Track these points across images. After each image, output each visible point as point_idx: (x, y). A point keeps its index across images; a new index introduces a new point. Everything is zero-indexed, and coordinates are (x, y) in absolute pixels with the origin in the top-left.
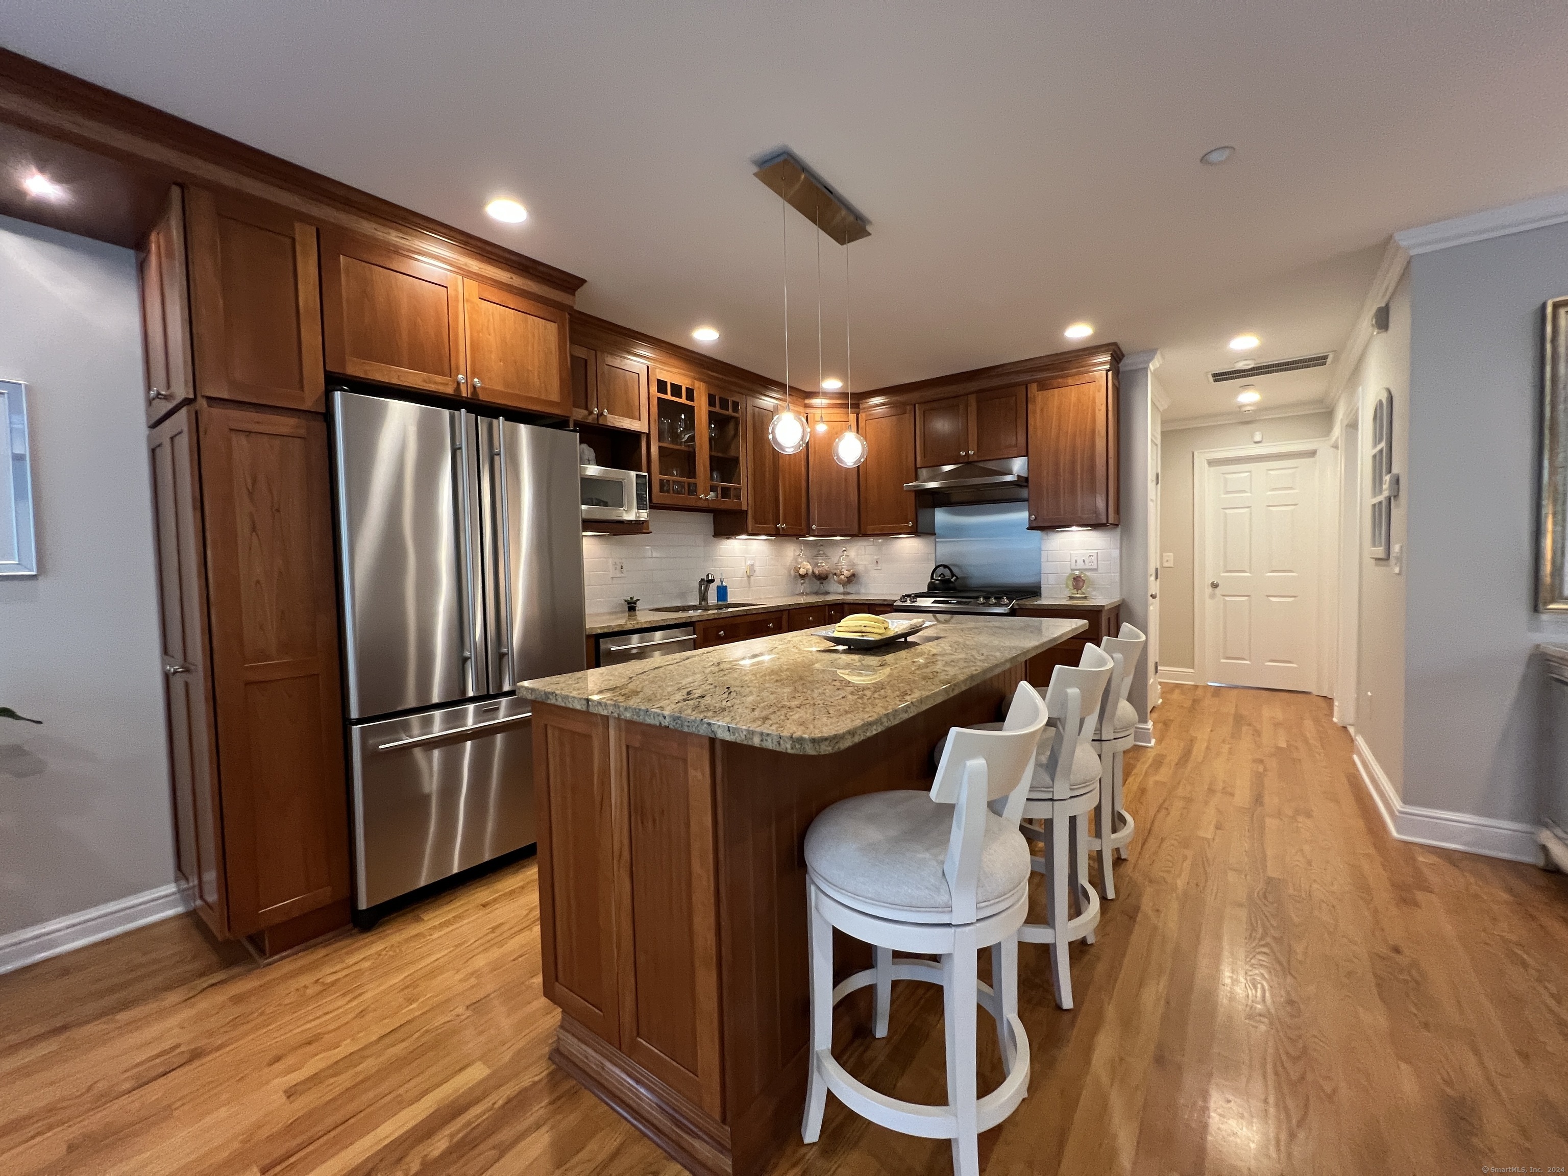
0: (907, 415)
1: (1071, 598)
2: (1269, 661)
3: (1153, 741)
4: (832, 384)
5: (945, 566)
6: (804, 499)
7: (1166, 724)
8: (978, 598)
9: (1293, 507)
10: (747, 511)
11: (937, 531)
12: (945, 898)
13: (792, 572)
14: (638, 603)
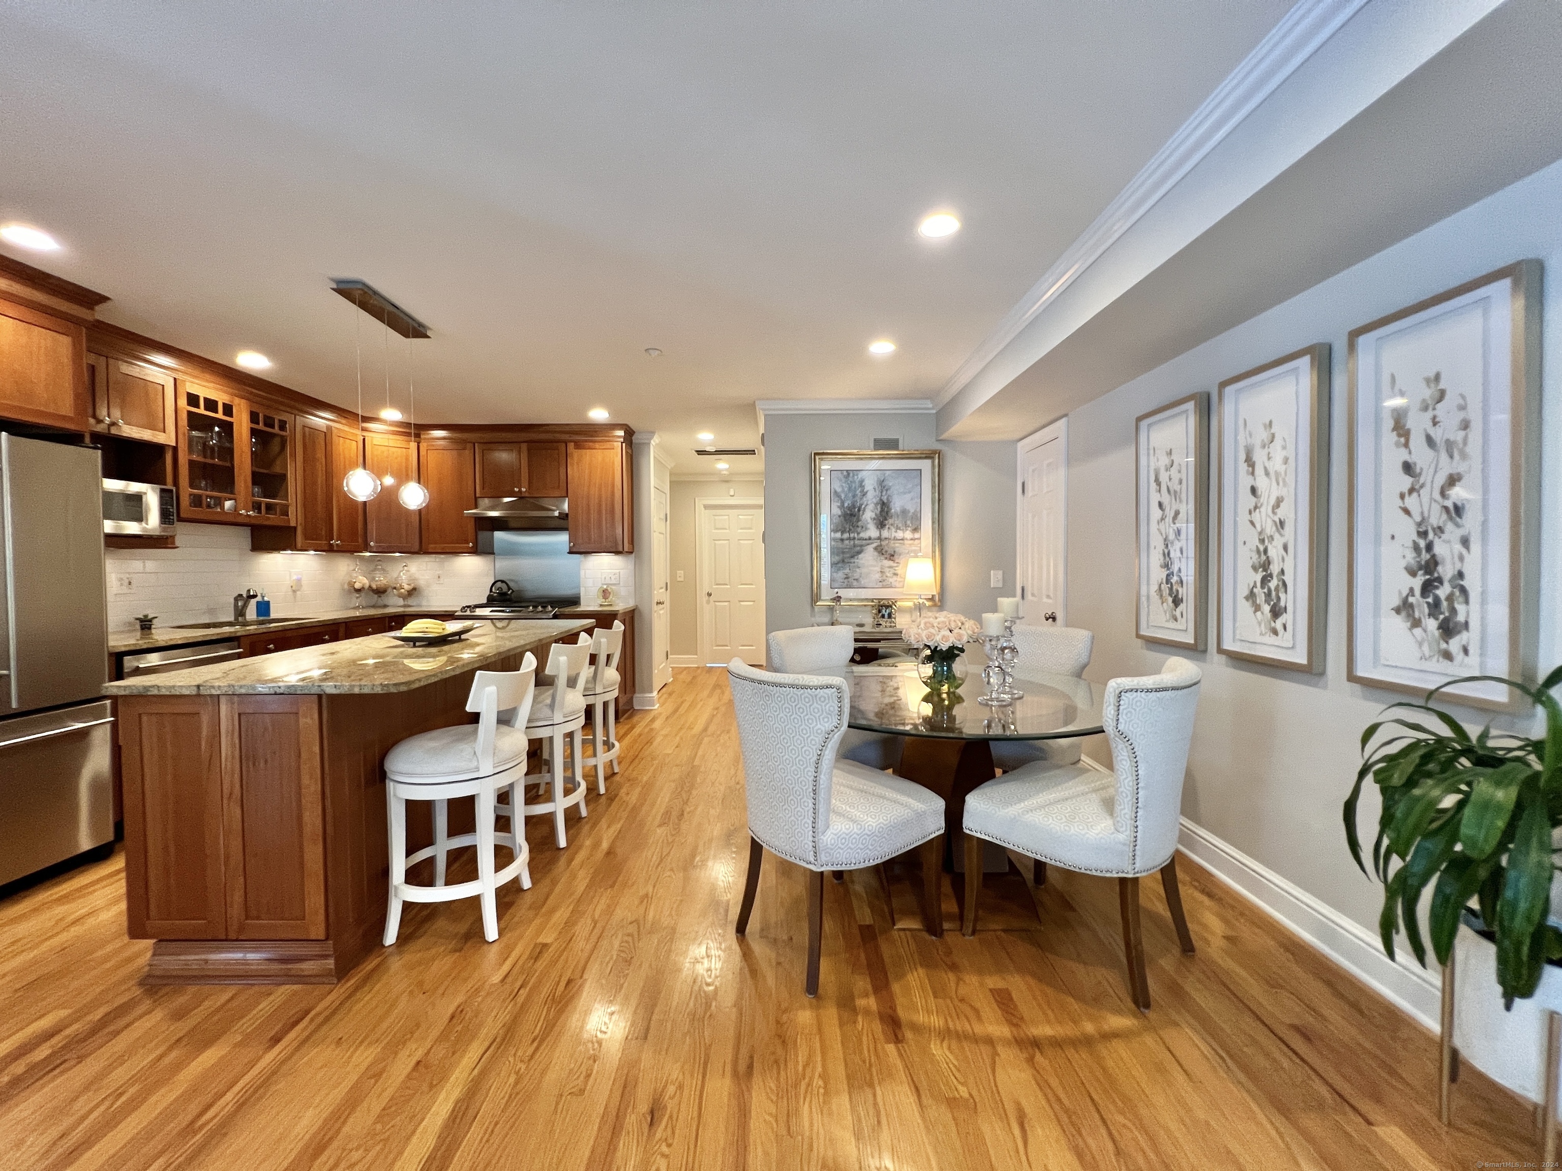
0: (467, 452)
1: (601, 605)
2: (742, 645)
3: (657, 705)
4: (391, 414)
5: (503, 581)
6: (360, 518)
7: (670, 694)
8: (528, 607)
9: (752, 542)
10: (295, 528)
11: (495, 550)
13: (346, 586)
14: (154, 621)
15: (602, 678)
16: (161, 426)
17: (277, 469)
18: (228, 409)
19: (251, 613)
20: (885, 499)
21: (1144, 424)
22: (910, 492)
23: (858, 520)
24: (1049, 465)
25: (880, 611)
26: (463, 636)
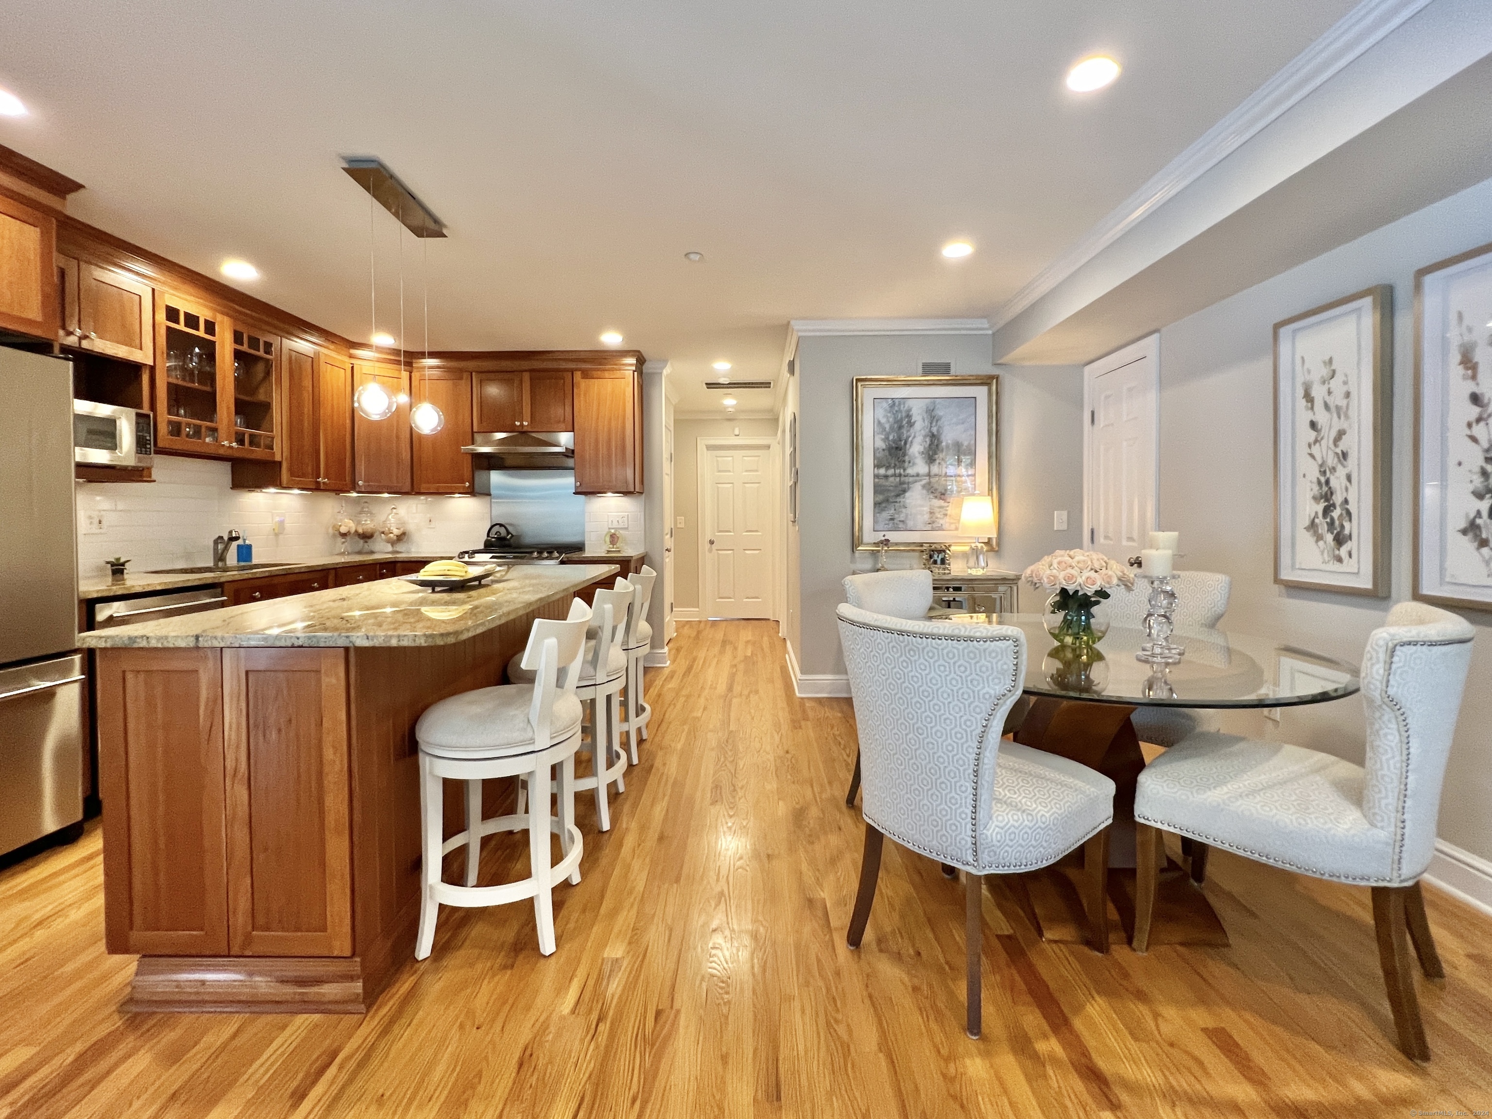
0: (464, 381)
1: (609, 552)
2: (747, 598)
3: (669, 662)
4: (383, 339)
5: (501, 525)
6: (348, 454)
7: (678, 650)
8: (532, 553)
9: (757, 485)
10: (280, 463)
11: (492, 492)
13: (331, 531)
14: (127, 565)
15: (636, 631)
16: (138, 341)
17: (261, 397)
18: (210, 327)
19: (232, 558)
20: (934, 430)
21: (1284, 331)
22: (963, 423)
23: (904, 455)
24: (1130, 390)
25: (931, 557)
26: (483, 582)
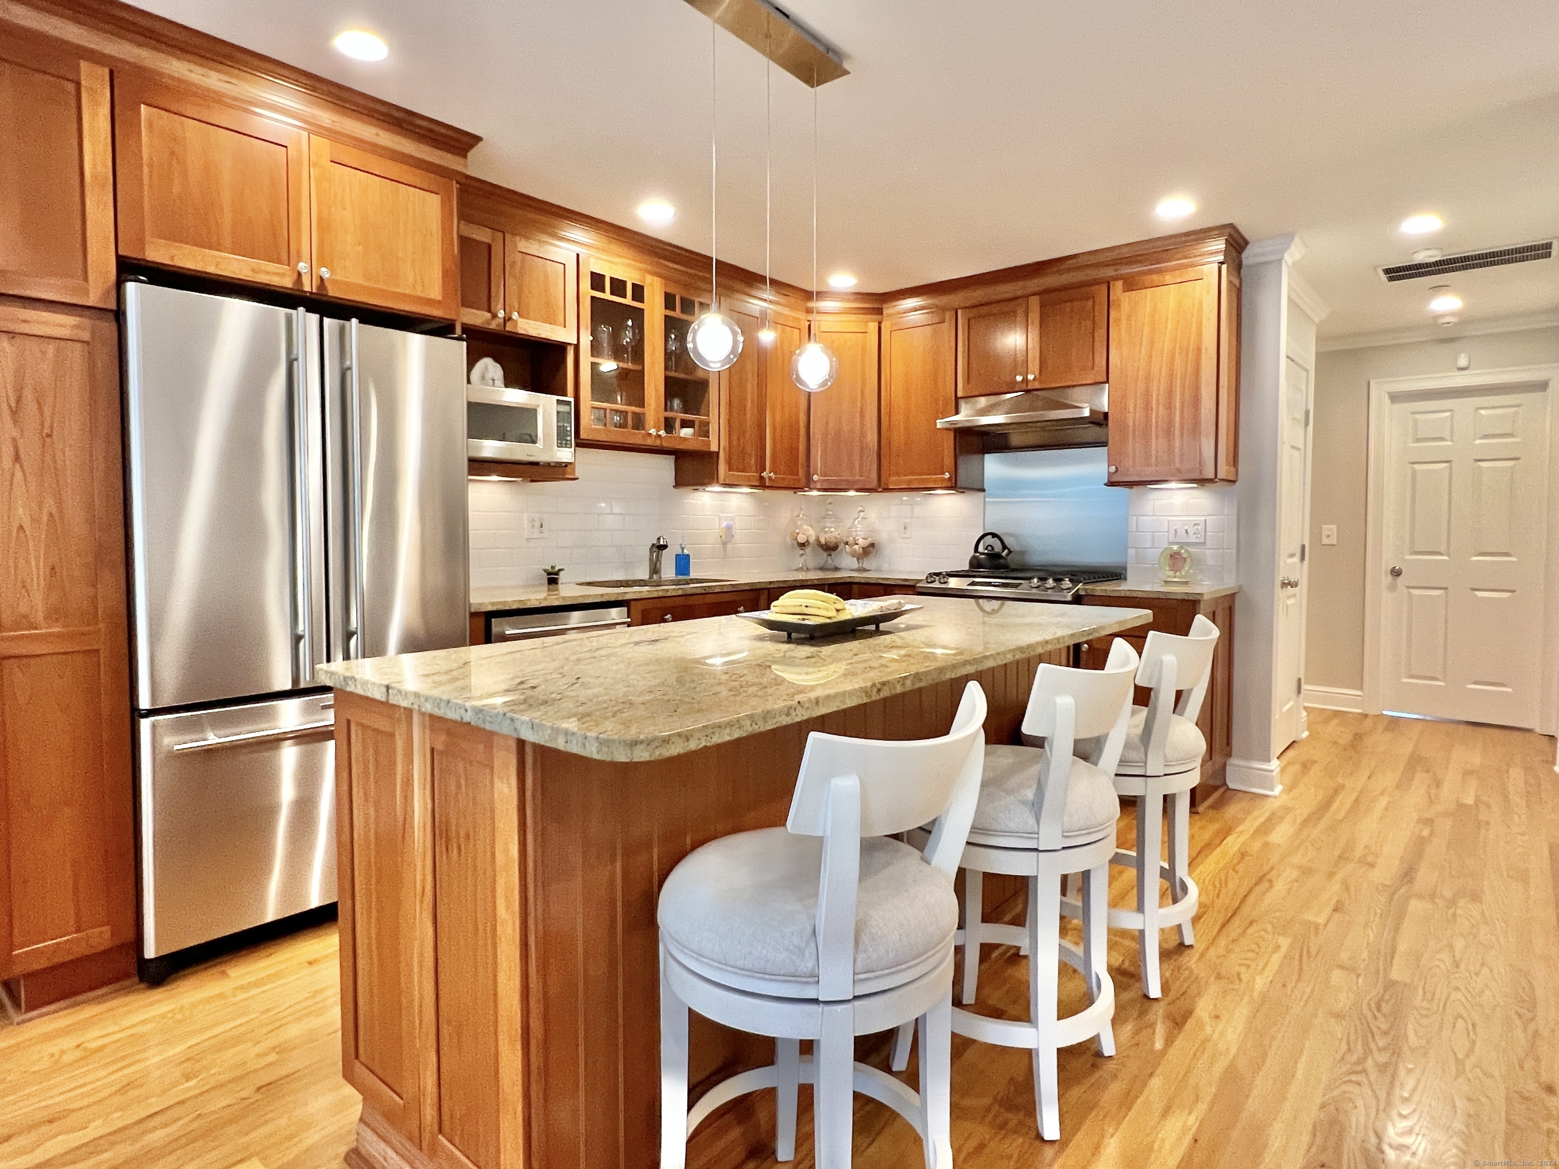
0: (946, 326)
1: (1167, 583)
2: (1476, 683)
3: (1278, 789)
4: (844, 280)
5: (994, 535)
7: (1306, 766)
8: (1030, 579)
9: (1512, 463)
10: (718, 453)
11: (985, 487)
12: (810, 964)
13: (789, 540)
14: (561, 573)
16: (561, 317)
18: (638, 292)
19: (668, 571)
26: (883, 626)
